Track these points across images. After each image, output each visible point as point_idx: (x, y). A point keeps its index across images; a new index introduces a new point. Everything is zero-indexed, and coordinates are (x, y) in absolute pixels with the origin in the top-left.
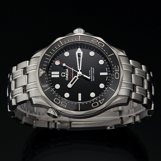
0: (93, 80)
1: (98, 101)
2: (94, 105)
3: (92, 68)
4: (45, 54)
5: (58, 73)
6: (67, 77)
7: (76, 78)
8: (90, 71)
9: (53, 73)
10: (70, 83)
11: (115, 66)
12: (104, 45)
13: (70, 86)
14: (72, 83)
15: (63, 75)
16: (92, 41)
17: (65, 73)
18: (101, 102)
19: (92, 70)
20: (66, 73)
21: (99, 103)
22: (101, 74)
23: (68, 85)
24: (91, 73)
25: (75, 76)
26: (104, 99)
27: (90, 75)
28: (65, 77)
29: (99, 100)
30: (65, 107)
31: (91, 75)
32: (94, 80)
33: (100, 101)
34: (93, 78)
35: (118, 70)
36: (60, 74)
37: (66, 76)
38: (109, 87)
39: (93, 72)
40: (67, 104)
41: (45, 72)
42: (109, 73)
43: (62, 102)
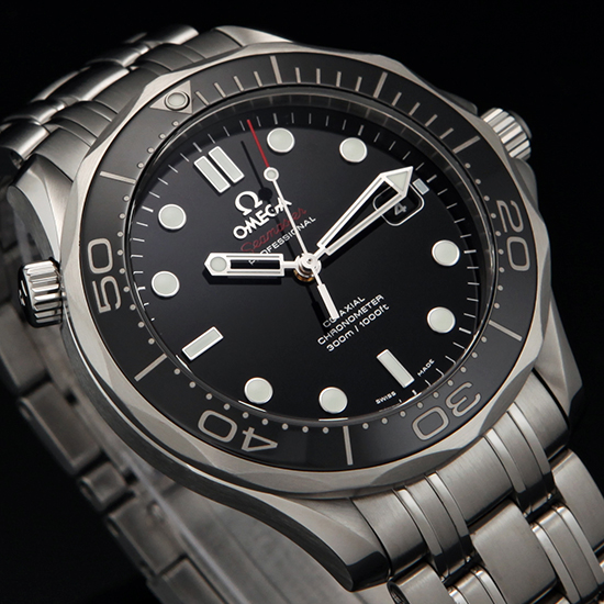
0: (330, 341)
1: (243, 425)
2: (211, 423)
3: (381, 303)
4: (273, 59)
5: (237, 175)
6: (251, 224)
7: (276, 265)
8: (359, 306)
9: (217, 153)
10: (228, 257)
11: (469, 385)
12: (526, 268)
13: (219, 264)
14: (235, 265)
15: (247, 202)
16: (500, 203)
17: (258, 203)
18: (254, 443)
19: (372, 309)
20: (262, 208)
21: (240, 438)
22: (386, 358)
23: (212, 256)
24: (351, 313)
25: (280, 257)
26: (274, 445)
27: (343, 313)
28: (242, 220)
29: (251, 430)
30: (102, 310)
31: (346, 316)
32: (331, 347)
33: (250, 434)
34: (336, 336)
35: (459, 410)
36: (235, 187)
37: (247, 217)
38: (346, 429)
39: (366, 315)
40: (118, 305)
41: (189, 111)
42: (418, 385)
43: (110, 279)
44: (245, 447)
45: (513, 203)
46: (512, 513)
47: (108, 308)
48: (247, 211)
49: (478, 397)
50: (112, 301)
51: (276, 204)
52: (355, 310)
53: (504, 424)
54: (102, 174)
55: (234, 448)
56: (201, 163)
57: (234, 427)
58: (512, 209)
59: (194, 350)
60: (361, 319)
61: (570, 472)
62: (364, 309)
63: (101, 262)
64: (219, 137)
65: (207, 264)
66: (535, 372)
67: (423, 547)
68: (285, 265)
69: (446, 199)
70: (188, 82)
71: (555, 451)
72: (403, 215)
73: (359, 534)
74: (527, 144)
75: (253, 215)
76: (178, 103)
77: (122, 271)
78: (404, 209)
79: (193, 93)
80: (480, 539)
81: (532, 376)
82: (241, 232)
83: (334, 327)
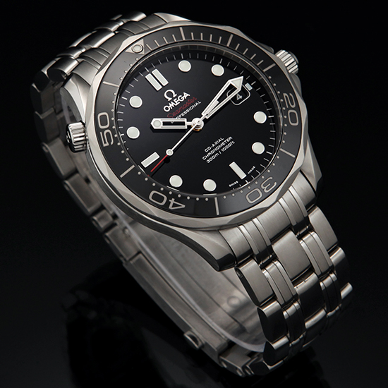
0: (208, 158)
1: (169, 197)
2: (155, 196)
3: (231, 140)
4: (181, 28)
5: (165, 82)
6: (172, 105)
7: (183, 124)
8: (221, 142)
9: (156, 72)
10: (161, 120)
11: (271, 178)
12: (297, 124)
13: (157, 123)
14: (165, 124)
15: (170, 94)
16: (285, 94)
17: (175, 96)
18: (174, 205)
19: (226, 144)
20: (177, 97)
21: (167, 203)
22: (234, 166)
23: (154, 120)
24: (217, 145)
25: (185, 120)
26: (183, 206)
27: (213, 145)
28: (167, 103)
29: (173, 199)
30: (105, 145)
31: (215, 147)
32: (209, 161)
33: (172, 201)
34: (211, 156)
35: (267, 189)
36: (164, 88)
37: (170, 102)
38: (216, 199)
39: (224, 146)
40: (112, 143)
41: (143, 53)
42: (248, 178)
43: (108, 131)
44: (170, 207)
45: (291, 94)
46: (291, 235)
47: (107, 144)
48: (170, 99)
49: (275, 183)
50: (109, 141)
51: (183, 95)
52: (219, 144)
53: (287, 195)
54: (104, 82)
55: (165, 208)
56: (149, 77)
57: (166, 198)
58: (290, 97)
59: (147, 163)
60: (222, 148)
61: (316, 216)
62: (223, 144)
63: (104, 123)
64: (156, 64)
65: (152, 123)
66: (301, 171)
67: (251, 251)
68: (187, 123)
69: (260, 92)
70: (142, 40)
71: (310, 206)
72: (241, 100)
73: (222, 246)
74: (297, 66)
75: (172, 100)
76: (138, 49)
77: (114, 127)
78: (241, 97)
79: (145, 45)
80: (276, 247)
81: (300, 173)
82: (167, 109)
83: (209, 151)
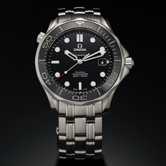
0: (74, 75)
2: (44, 75)
3: (87, 75)
4: (100, 27)
5: (82, 41)
6: (78, 50)
7: (75, 58)
8: (83, 73)
9: (82, 36)
10: (69, 52)
11: (86, 96)
12: (111, 85)
13: (67, 52)
14: (69, 54)
16: (115, 73)
18: (48, 82)
19: (84, 75)
20: (81, 48)
21: (46, 80)
22: (80, 84)
23: (67, 50)
24: (81, 73)
25: (77, 58)
26: (50, 84)
27: (80, 72)
28: (77, 48)
29: (49, 80)
31: (80, 73)
32: (74, 76)
33: (48, 80)
34: (76, 75)
36: (80, 43)
39: (83, 75)
40: (45, 48)
41: (80, 26)
42: (82, 91)
43: (47, 43)
44: (46, 82)
45: (117, 74)
47: (44, 47)
48: (79, 47)
49: (86, 99)
50: (45, 47)
51: (84, 49)
52: (82, 73)
56: (78, 36)
57: (47, 78)
58: (116, 75)
59: (53, 62)
60: (82, 75)
61: (99, 120)
62: (83, 74)
63: (48, 40)
65: (65, 51)
66: (102, 100)
67: (65, 114)
68: (77, 59)
69: (110, 66)
70: (84, 22)
71: (97, 115)
74: (131, 67)
75: (79, 48)
76: (80, 24)
77: (50, 43)
78: (103, 63)
79: (83, 24)
80: (76, 119)
82: (75, 50)
83: (77, 73)
